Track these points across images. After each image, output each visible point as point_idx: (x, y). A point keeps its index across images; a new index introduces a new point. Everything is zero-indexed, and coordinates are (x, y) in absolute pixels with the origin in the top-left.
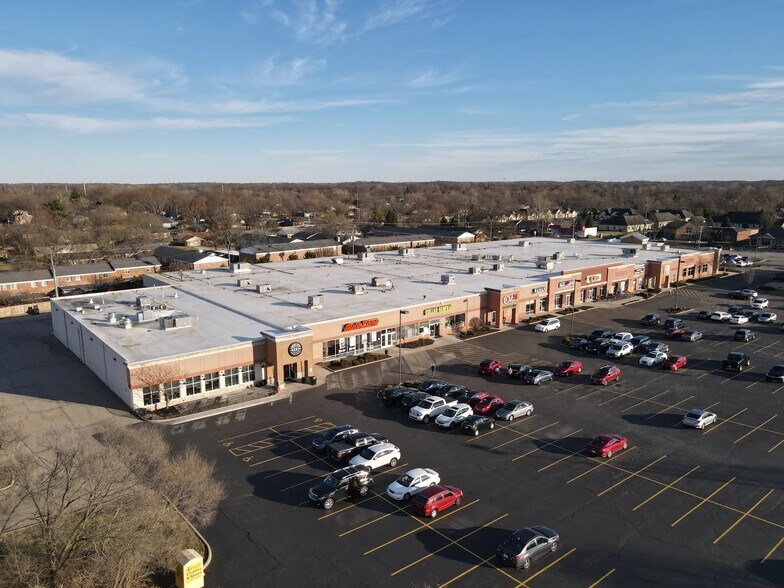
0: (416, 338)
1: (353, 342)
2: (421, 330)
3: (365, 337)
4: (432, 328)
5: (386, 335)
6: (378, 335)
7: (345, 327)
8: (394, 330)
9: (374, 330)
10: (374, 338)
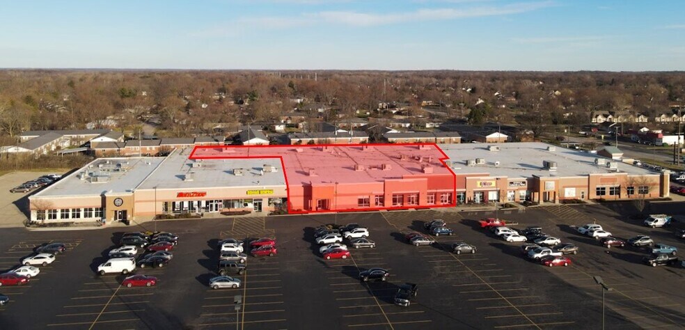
0: (241, 210)
1: (186, 205)
2: (246, 205)
3: (195, 203)
4: (255, 204)
5: (214, 204)
6: (207, 203)
7: (180, 195)
8: (220, 201)
9: (203, 199)
10: (203, 204)
